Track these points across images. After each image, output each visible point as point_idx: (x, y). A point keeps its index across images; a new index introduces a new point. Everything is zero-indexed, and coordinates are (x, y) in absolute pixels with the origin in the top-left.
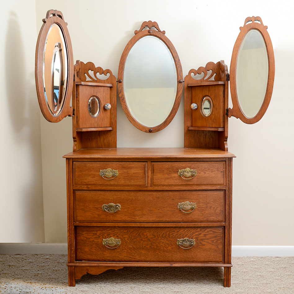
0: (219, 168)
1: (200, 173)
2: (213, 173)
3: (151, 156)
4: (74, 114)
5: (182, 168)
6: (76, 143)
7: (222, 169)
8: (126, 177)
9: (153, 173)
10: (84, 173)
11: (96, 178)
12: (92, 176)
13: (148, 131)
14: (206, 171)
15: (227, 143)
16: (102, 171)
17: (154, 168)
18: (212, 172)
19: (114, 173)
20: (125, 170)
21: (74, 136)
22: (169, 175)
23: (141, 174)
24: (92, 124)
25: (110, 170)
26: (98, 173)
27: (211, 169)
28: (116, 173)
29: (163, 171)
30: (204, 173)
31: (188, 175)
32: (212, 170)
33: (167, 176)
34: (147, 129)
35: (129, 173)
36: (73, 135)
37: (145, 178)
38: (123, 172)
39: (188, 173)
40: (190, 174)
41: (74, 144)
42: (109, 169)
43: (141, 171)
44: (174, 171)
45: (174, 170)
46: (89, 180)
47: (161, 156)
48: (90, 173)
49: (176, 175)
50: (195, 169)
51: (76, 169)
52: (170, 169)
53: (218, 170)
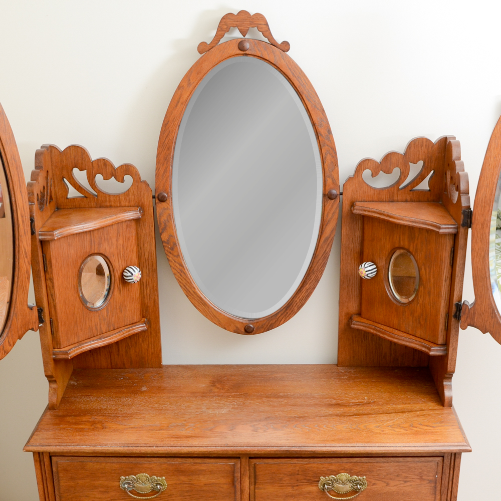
0: (425, 473)
1: (374, 484)
2: (408, 484)
3: (249, 449)
4: (41, 320)
5: (328, 472)
6: (54, 386)
7: (431, 475)
8: (187, 492)
9: (255, 485)
10: (81, 482)
11: (113, 494)
12: (102, 490)
13: (243, 330)
14: (391, 479)
15: (451, 385)
16: (124, 480)
17: (258, 473)
18: (405, 482)
19: (157, 484)
20: (182, 478)
21: (49, 373)
22: (295, 488)
23: (225, 486)
24: (94, 328)
25: (146, 476)
26: (117, 484)
27: (404, 474)
28: (160, 484)
29: (281, 479)
30: (385, 484)
31: (345, 490)
32: (406, 477)
33: (289, 490)
34: (238, 326)
35: (192, 484)
36: (45, 371)
37: (235, 496)
38: (179, 482)
39: (344, 483)
40: (348, 487)
41: (50, 387)
42: (142, 474)
43: (223, 481)
44: (309, 480)
45: (309, 478)
46: (94, 498)
47: (275, 449)
48: (97, 483)
49: (313, 489)
50: (362, 475)
51: (61, 475)
52: (298, 474)
53: (421, 478)
